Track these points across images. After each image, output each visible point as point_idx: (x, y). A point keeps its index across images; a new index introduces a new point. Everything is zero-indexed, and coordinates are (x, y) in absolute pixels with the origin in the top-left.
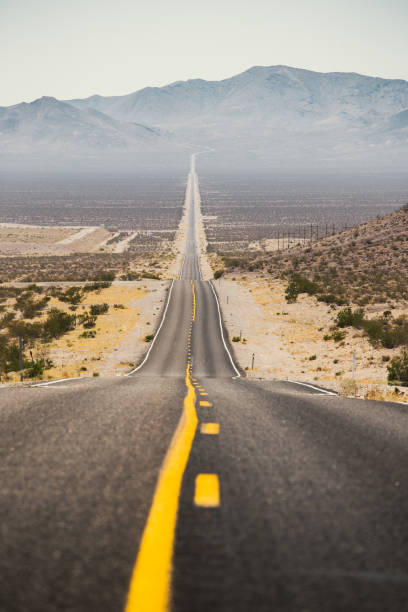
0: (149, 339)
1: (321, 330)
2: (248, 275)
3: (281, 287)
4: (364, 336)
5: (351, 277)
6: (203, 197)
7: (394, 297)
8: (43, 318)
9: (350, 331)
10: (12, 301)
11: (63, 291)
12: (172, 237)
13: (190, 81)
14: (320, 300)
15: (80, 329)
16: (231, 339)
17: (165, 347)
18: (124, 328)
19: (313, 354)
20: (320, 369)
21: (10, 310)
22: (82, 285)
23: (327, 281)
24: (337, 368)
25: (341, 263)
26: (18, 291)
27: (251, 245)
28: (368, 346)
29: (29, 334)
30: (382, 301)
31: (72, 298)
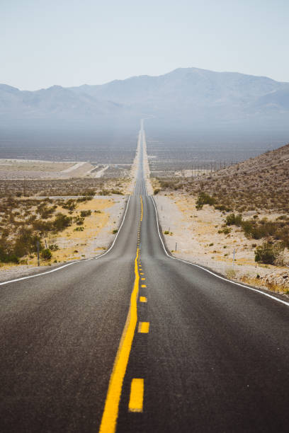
0: (115, 232)
1: (216, 227)
2: (174, 192)
3: (193, 200)
4: (242, 231)
5: (235, 195)
6: (148, 145)
7: (259, 207)
8: (53, 219)
9: (234, 227)
10: (35, 208)
11: (65, 202)
12: (129, 168)
14: (216, 208)
15: (75, 226)
16: (163, 232)
17: (125, 237)
18: (100, 225)
19: (211, 243)
20: (215, 252)
21: (34, 214)
22: (76, 198)
23: (220, 196)
24: (226, 251)
25: (229, 186)
26: (38, 202)
27: (176, 173)
28: (244, 238)
29: (45, 228)
30: (253, 209)
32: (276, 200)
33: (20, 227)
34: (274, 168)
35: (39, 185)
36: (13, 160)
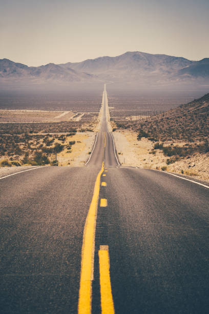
0: (90, 153)
1: (148, 150)
2: (125, 130)
3: (136, 135)
4: (162, 152)
5: (161, 131)
6: (109, 100)
7: (174, 139)
8: (53, 146)
9: (158, 150)
10: (42, 140)
12: (97, 115)
13: (104, 57)
14: (149, 139)
15: (66, 150)
16: (118, 152)
17: (96, 156)
18: (81, 149)
19: (145, 158)
20: (146, 164)
21: (41, 143)
22: (66, 134)
23: (152, 132)
24: (152, 163)
26: (43, 136)
27: (127, 118)
28: (163, 156)
29: (49, 151)
30: (170, 140)
31: (62, 139)
32: (184, 134)
33: (35, 151)
34: (185, 115)
35: (42, 126)
36: (24, 110)
